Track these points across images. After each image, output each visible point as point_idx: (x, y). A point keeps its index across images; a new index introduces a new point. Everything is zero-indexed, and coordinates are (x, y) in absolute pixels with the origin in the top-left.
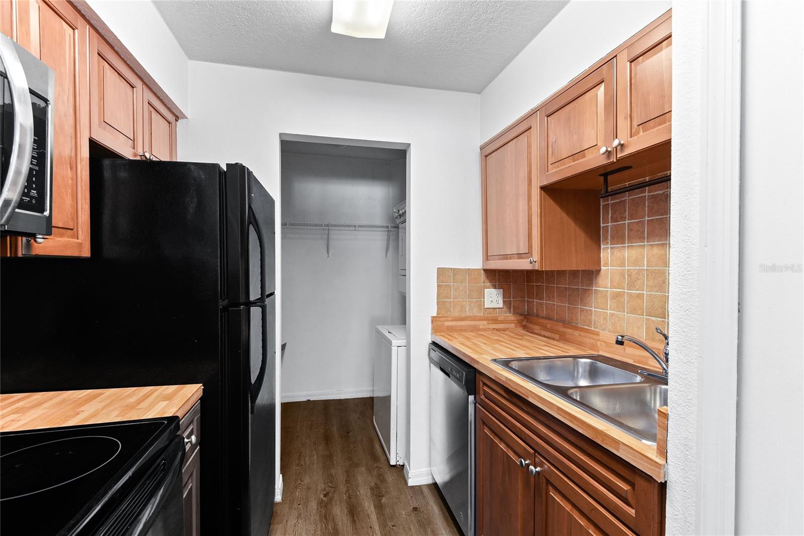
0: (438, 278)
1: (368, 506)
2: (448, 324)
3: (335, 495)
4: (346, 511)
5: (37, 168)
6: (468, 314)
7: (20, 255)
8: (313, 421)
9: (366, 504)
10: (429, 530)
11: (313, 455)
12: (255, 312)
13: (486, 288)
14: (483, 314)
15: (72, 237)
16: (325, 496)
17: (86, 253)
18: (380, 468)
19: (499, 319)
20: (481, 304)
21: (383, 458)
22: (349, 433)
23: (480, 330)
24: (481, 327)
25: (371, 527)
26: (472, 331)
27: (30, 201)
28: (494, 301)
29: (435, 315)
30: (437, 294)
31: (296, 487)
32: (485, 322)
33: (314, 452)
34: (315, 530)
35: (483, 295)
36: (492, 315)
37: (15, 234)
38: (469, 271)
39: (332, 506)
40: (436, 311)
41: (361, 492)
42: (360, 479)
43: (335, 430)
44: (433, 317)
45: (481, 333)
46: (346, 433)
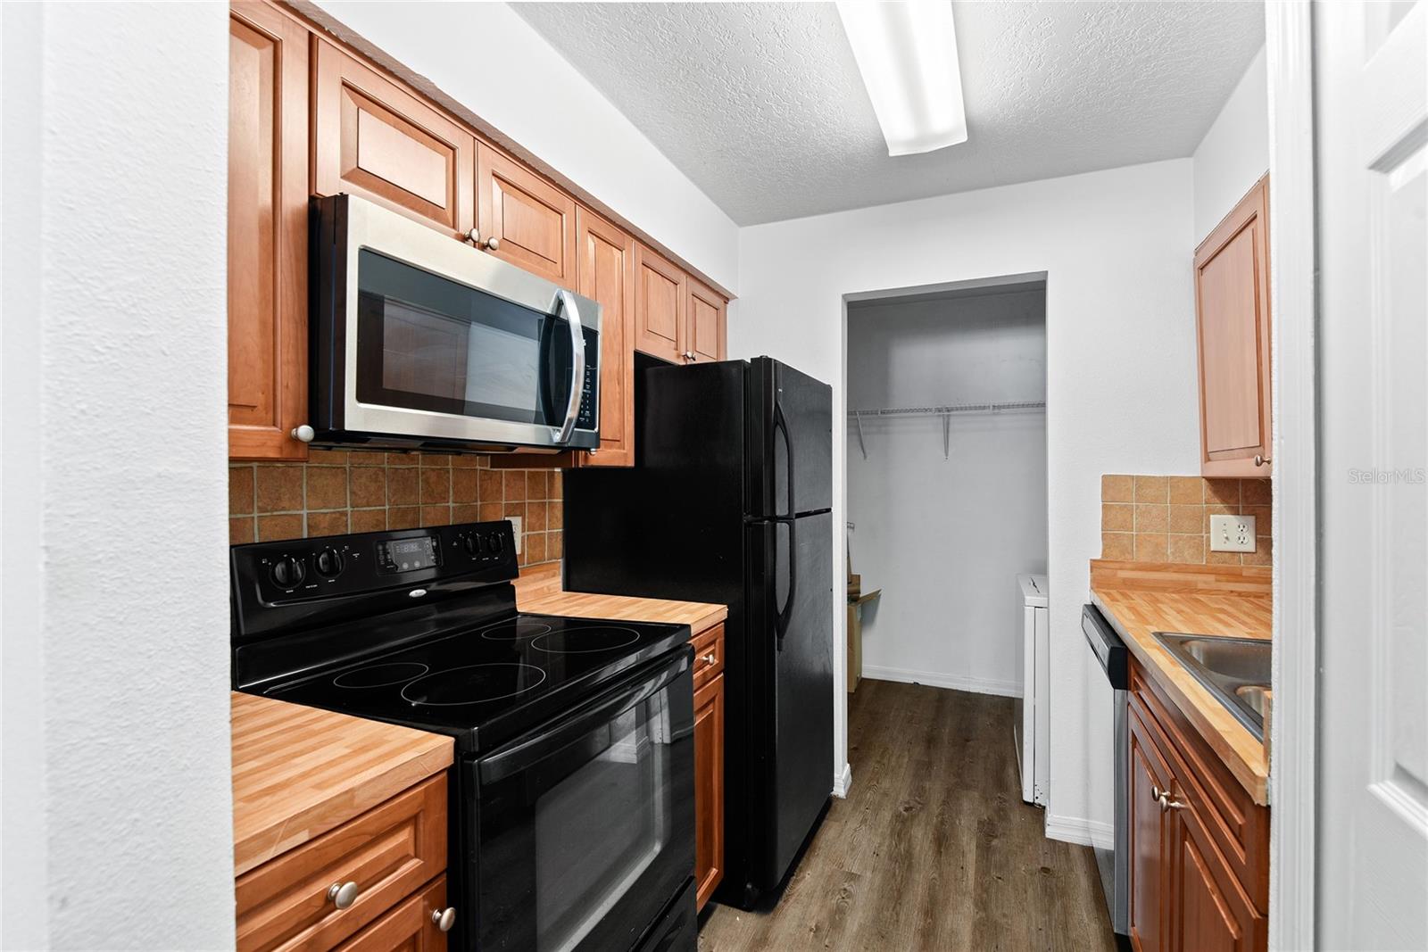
0: (1104, 493)
1: (968, 843)
2: (1123, 574)
3: (921, 814)
4: (931, 836)
5: (589, 392)
6: (1171, 560)
7: (580, 466)
8: (915, 712)
9: (965, 839)
10: (1058, 904)
11: (904, 757)
12: (782, 528)
13: (1213, 514)
14: (1207, 562)
15: (619, 448)
16: (906, 810)
17: (631, 463)
18: (1005, 801)
19: (1244, 574)
20: (1202, 544)
21: (1014, 789)
22: (968, 741)
23: (1199, 591)
24: (1200, 586)
25: (962, 868)
26: (1178, 592)
27: (585, 421)
28: (1234, 537)
29: (1099, 556)
30: (1102, 520)
31: (869, 788)
32: (1211, 578)
33: (906, 753)
34: (880, 845)
35: (1204, 526)
36: (1227, 565)
37: (578, 449)
38: (1173, 482)
39: (912, 825)
40: (1101, 551)
41: (963, 822)
42: (966, 805)
43: (946, 732)
44: (1093, 561)
45: (1199, 597)
46: (963, 740)
